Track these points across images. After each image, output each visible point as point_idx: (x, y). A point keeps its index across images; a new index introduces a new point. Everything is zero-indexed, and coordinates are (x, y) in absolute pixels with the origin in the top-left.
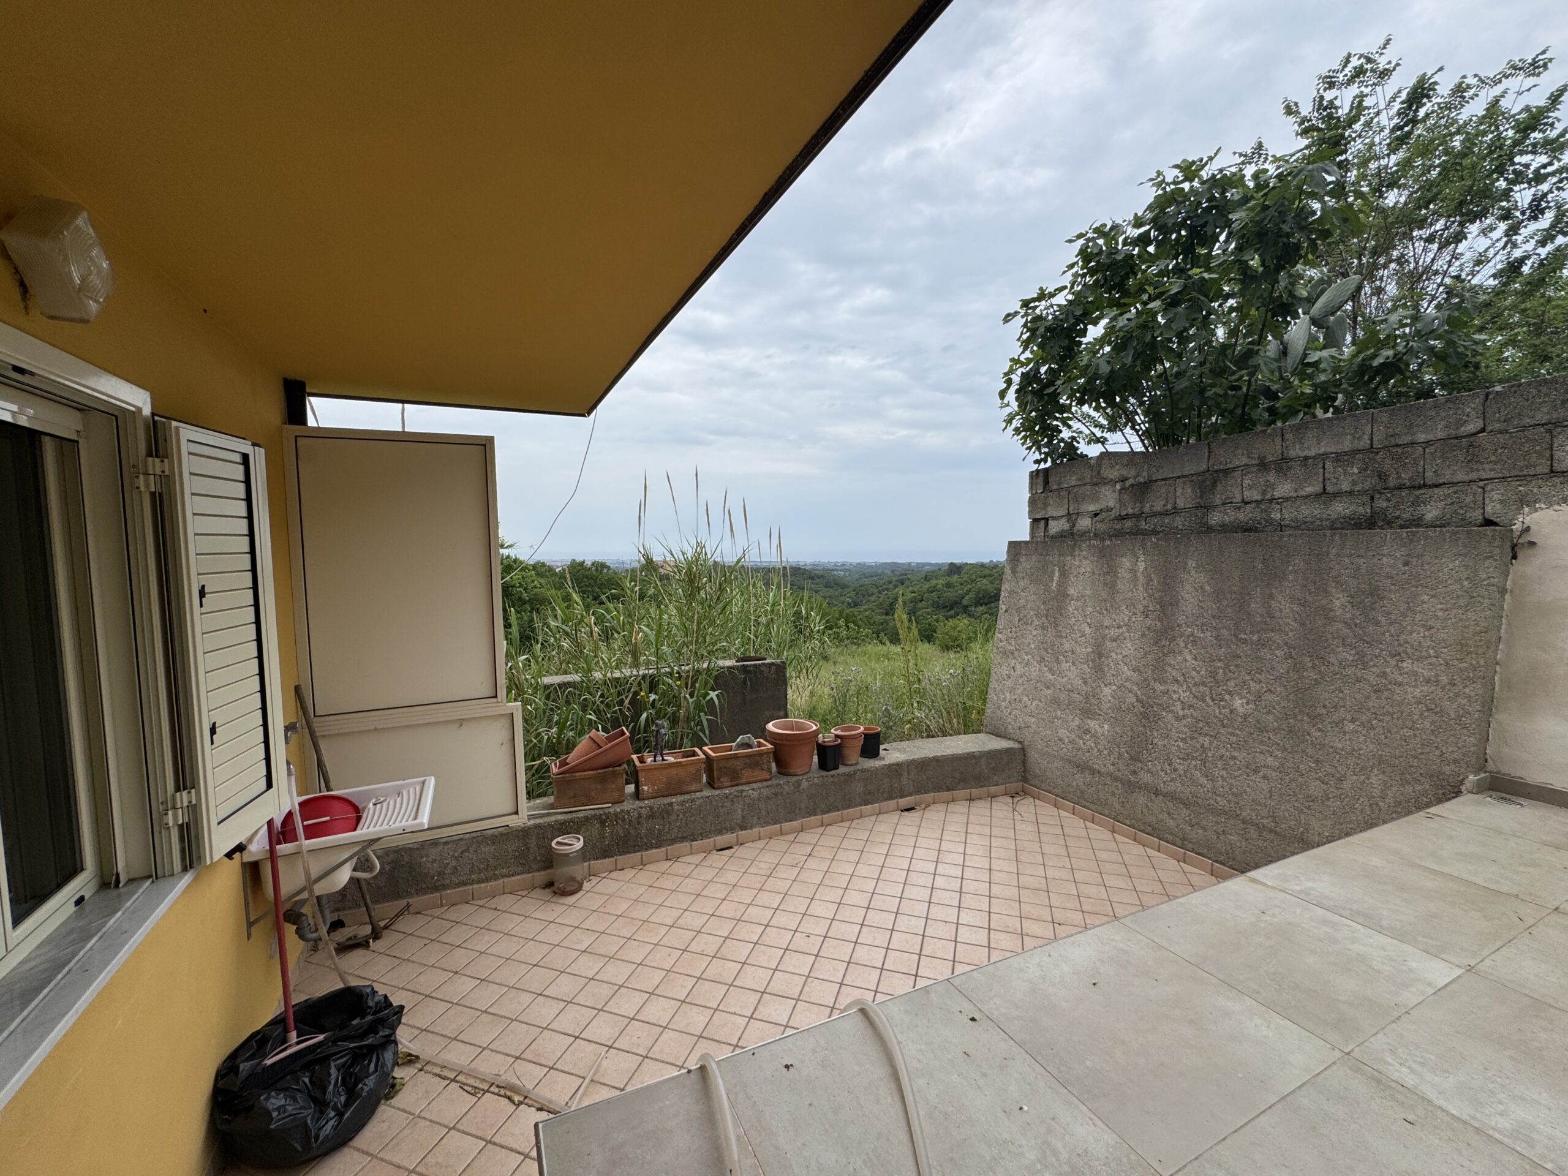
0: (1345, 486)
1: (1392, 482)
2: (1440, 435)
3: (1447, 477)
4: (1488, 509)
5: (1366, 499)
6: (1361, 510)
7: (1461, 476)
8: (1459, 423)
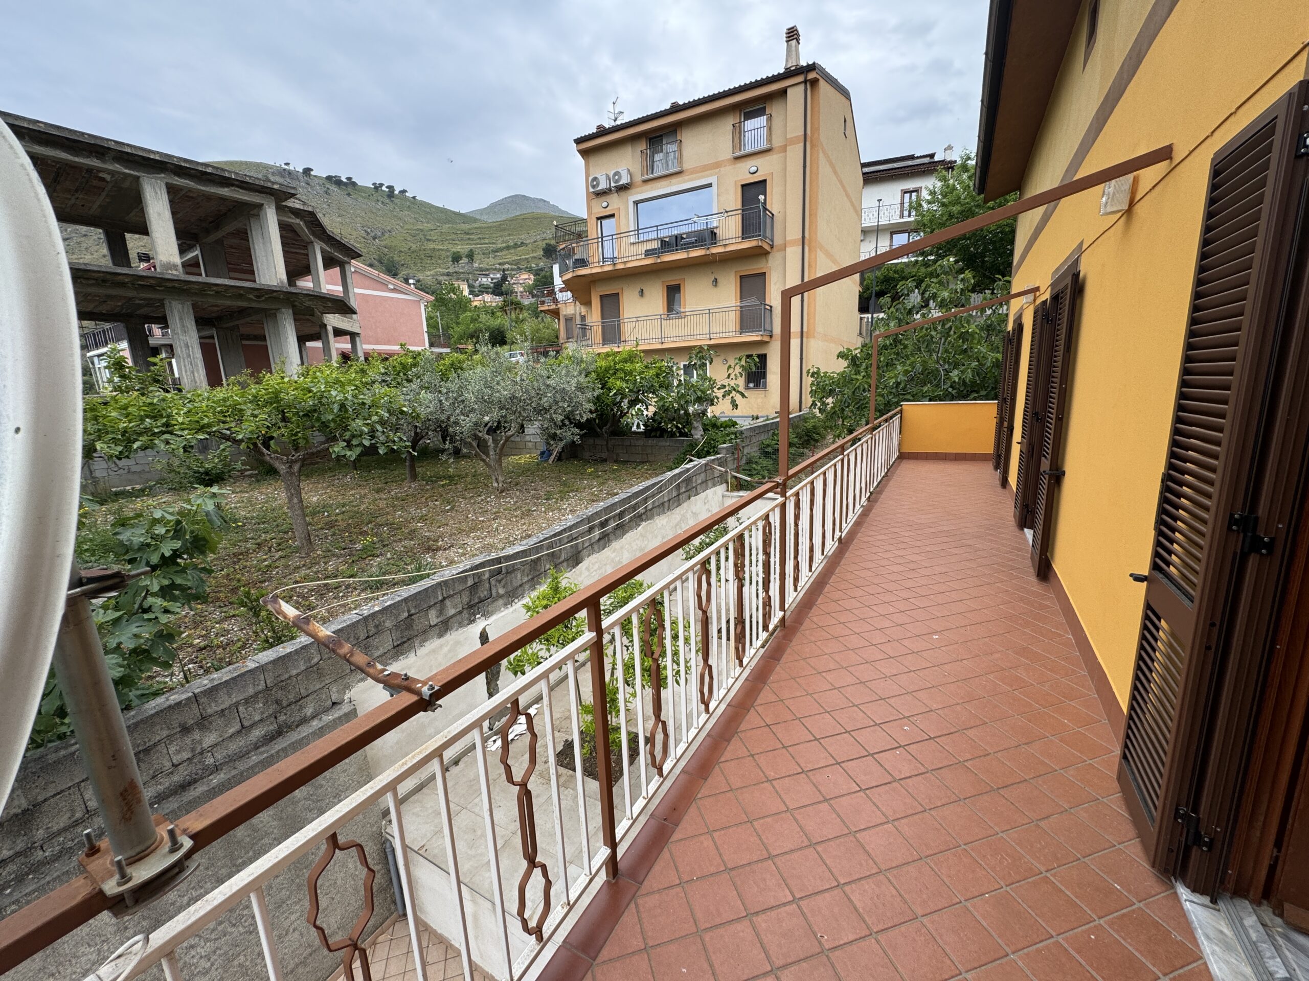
0: (257, 718)
1: (285, 703)
2: (303, 668)
3: (312, 688)
4: (333, 698)
5: (273, 719)
6: (271, 728)
7: (318, 687)
8: (310, 659)
